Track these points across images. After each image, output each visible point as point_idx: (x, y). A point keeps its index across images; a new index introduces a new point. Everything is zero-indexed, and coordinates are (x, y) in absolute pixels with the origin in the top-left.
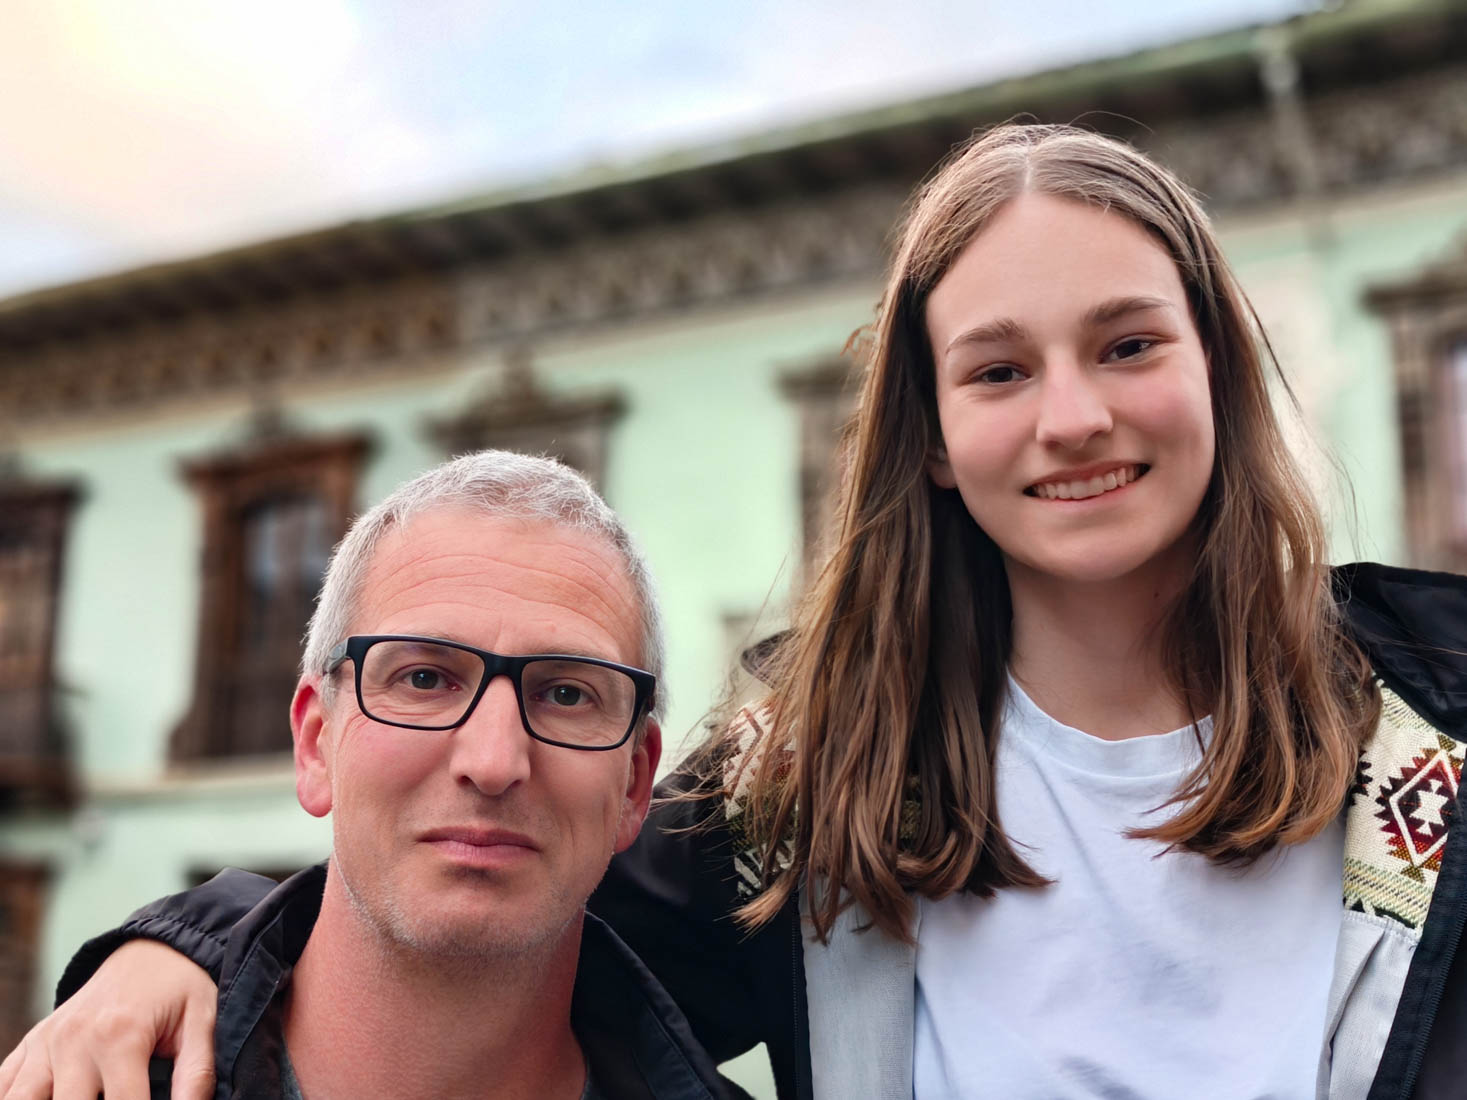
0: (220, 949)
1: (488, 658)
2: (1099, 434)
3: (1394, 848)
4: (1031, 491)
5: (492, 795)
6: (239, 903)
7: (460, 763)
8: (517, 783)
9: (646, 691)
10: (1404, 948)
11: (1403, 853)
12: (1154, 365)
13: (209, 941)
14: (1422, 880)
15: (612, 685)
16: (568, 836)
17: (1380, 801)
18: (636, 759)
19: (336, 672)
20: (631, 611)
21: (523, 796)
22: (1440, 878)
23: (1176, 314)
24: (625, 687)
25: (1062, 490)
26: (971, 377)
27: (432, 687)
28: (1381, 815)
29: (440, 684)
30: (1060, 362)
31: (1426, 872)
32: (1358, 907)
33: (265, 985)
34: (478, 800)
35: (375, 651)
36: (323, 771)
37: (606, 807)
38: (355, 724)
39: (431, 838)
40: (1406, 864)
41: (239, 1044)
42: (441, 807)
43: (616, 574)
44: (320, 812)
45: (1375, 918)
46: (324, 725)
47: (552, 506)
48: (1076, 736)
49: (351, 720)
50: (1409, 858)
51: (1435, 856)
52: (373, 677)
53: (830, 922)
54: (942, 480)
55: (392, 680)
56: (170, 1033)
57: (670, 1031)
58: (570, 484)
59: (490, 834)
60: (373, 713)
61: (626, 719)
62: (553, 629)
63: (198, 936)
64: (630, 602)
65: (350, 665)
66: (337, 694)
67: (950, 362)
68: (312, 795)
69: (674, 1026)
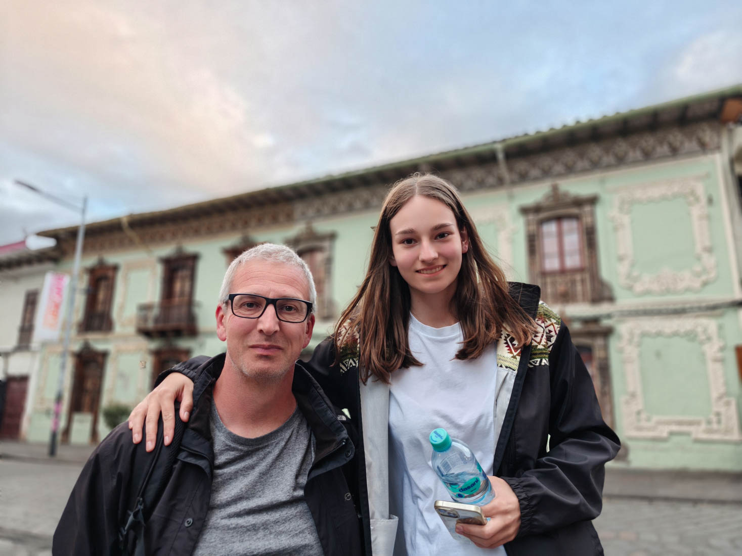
0: (194, 374)
1: (267, 299)
2: (435, 259)
3: (509, 351)
4: (417, 271)
5: (268, 335)
6: (200, 363)
7: (260, 327)
8: (276, 332)
9: (310, 306)
10: (513, 376)
11: (511, 352)
12: (447, 241)
13: (192, 372)
14: (516, 359)
15: (301, 306)
16: (290, 346)
17: (505, 340)
18: (308, 324)
19: (227, 303)
20: (306, 286)
21: (277, 335)
22: (521, 358)
23: (454, 228)
24: (305, 306)
25: (425, 272)
26: (402, 242)
27: (252, 307)
28: (505, 343)
29: (255, 306)
30: (425, 242)
31: (517, 357)
32: (501, 366)
33: (206, 381)
34: (265, 337)
35: (236, 298)
36: (224, 329)
37: (300, 337)
38: (232, 317)
39: (253, 347)
40: (512, 355)
41: (198, 397)
42: (255, 339)
43: (302, 276)
44: (224, 340)
45: (506, 369)
46: (224, 317)
47: (284, 258)
48: (429, 327)
49: (230, 316)
50: (513, 354)
51: (519, 353)
52: (236, 305)
53: (366, 380)
54: (394, 265)
55: (241, 306)
56: (180, 394)
57: (318, 392)
58: (289, 252)
59: (269, 346)
60: (236, 314)
61: (305, 314)
62: (284, 290)
63: (189, 370)
64: (306, 283)
65: (230, 301)
66: (227, 309)
67: (396, 237)
68: (221, 335)
69: (320, 391)
